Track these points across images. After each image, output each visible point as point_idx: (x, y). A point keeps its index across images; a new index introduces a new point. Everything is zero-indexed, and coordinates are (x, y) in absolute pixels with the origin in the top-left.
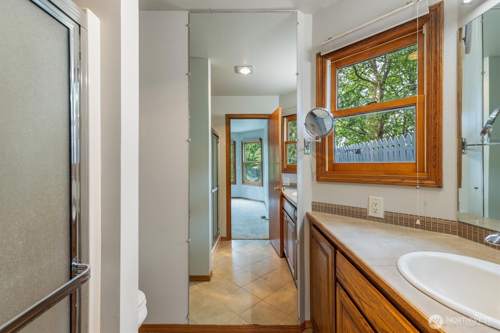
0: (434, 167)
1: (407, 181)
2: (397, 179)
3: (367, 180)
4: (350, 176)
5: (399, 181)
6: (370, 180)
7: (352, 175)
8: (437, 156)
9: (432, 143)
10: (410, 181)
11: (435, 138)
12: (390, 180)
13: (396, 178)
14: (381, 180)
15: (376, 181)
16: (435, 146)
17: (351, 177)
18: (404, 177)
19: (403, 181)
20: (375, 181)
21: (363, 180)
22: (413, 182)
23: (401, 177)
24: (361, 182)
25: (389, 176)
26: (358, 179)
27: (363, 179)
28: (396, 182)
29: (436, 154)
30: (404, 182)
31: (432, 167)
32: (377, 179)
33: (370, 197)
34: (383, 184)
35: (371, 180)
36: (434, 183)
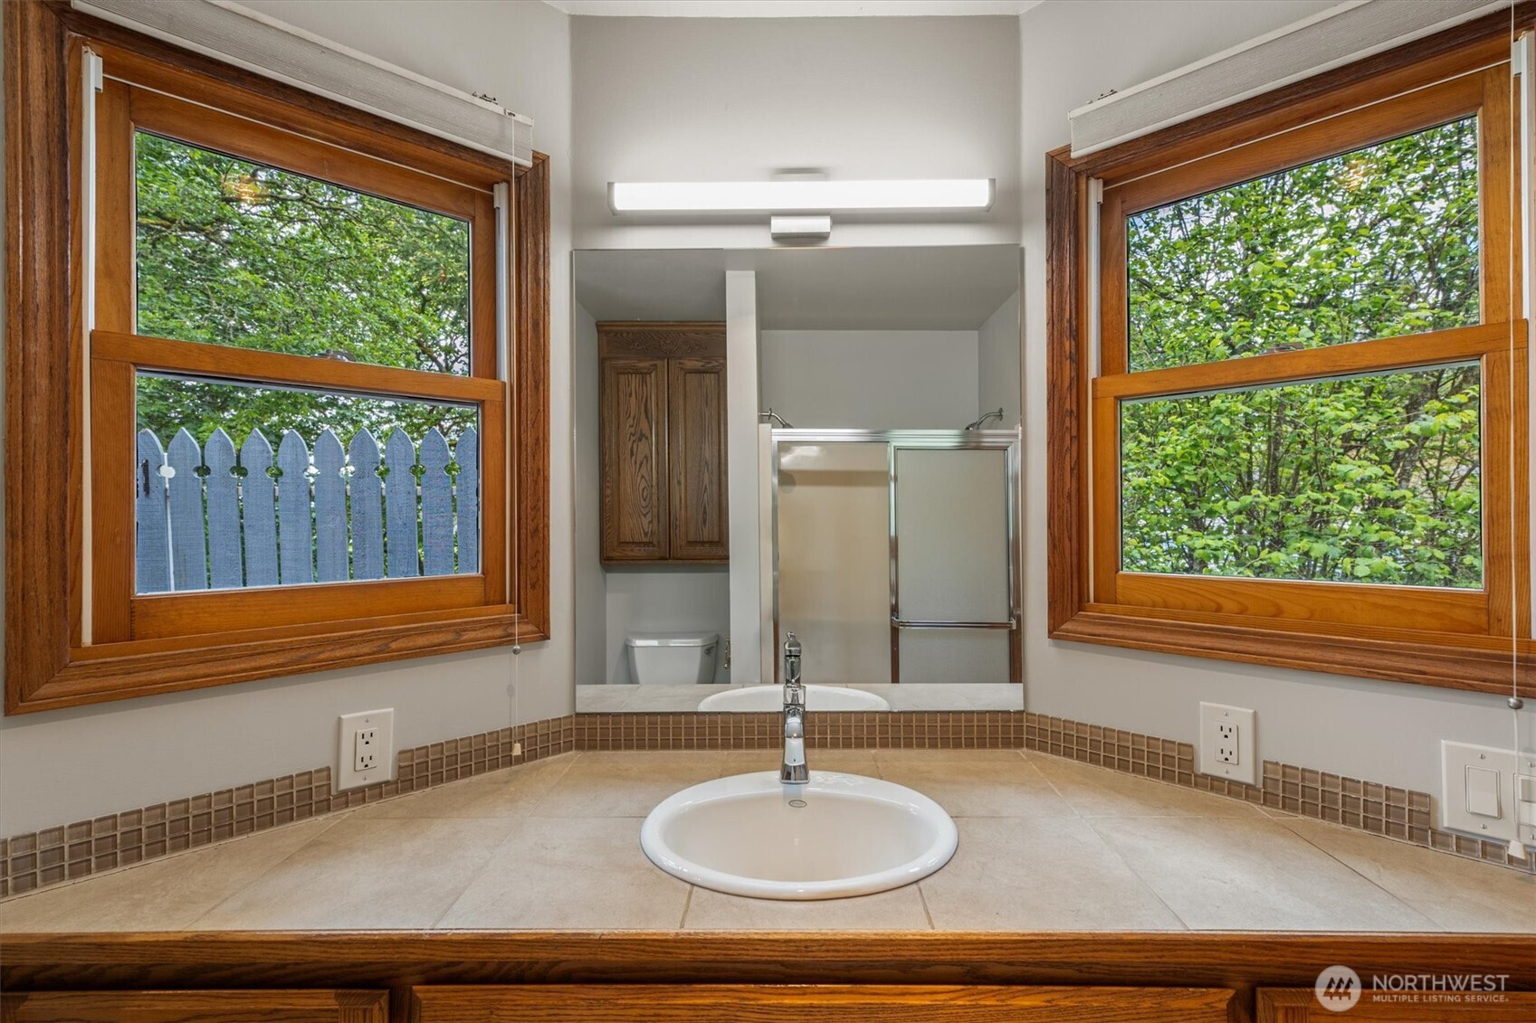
0: (533, 586)
1: (471, 635)
2: (442, 632)
3: (338, 653)
4: (255, 648)
5: (450, 637)
6: (349, 652)
7: (262, 645)
8: (541, 558)
9: (530, 521)
10: (479, 634)
11: (535, 508)
12: (422, 641)
13: (439, 629)
14: (394, 645)
15: (374, 653)
16: (536, 530)
17: (258, 654)
18: (460, 624)
19: (461, 636)
20: (369, 654)
21: (322, 656)
22: (486, 635)
23: (454, 625)
24: (314, 668)
25: (416, 628)
26: (294, 655)
27: (319, 653)
28: (440, 645)
29: (538, 552)
30: (464, 638)
31: (529, 587)
32: (378, 643)
33: (343, 717)
34: (401, 657)
35: (352, 651)
36: (535, 629)
